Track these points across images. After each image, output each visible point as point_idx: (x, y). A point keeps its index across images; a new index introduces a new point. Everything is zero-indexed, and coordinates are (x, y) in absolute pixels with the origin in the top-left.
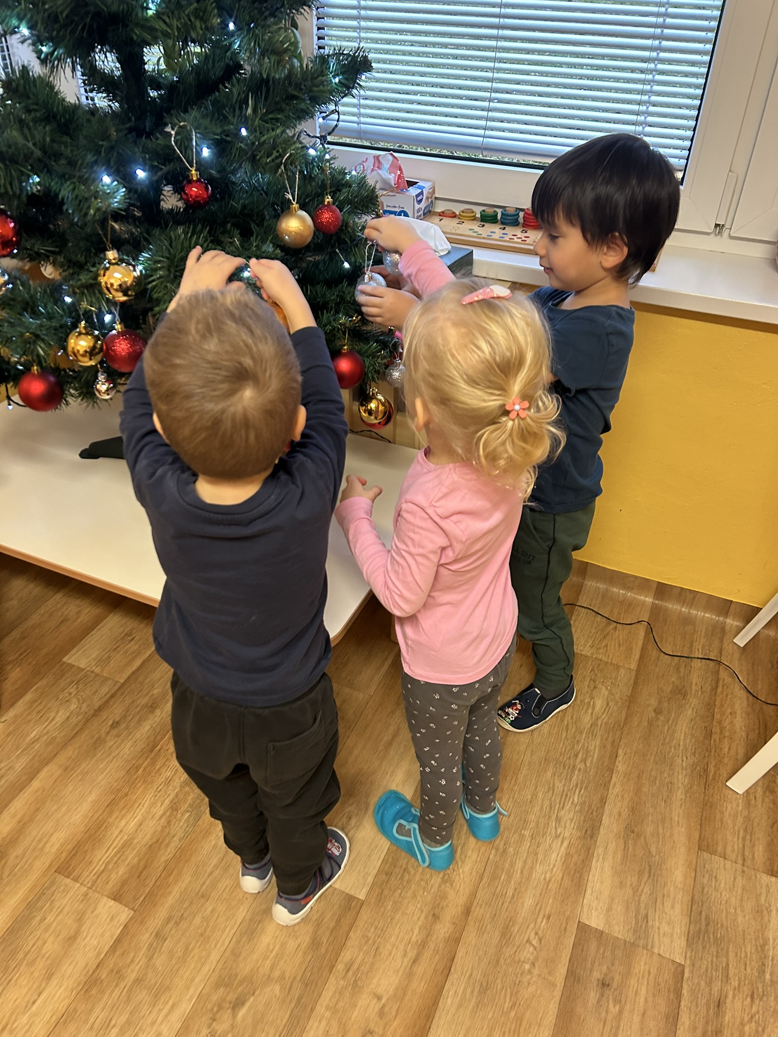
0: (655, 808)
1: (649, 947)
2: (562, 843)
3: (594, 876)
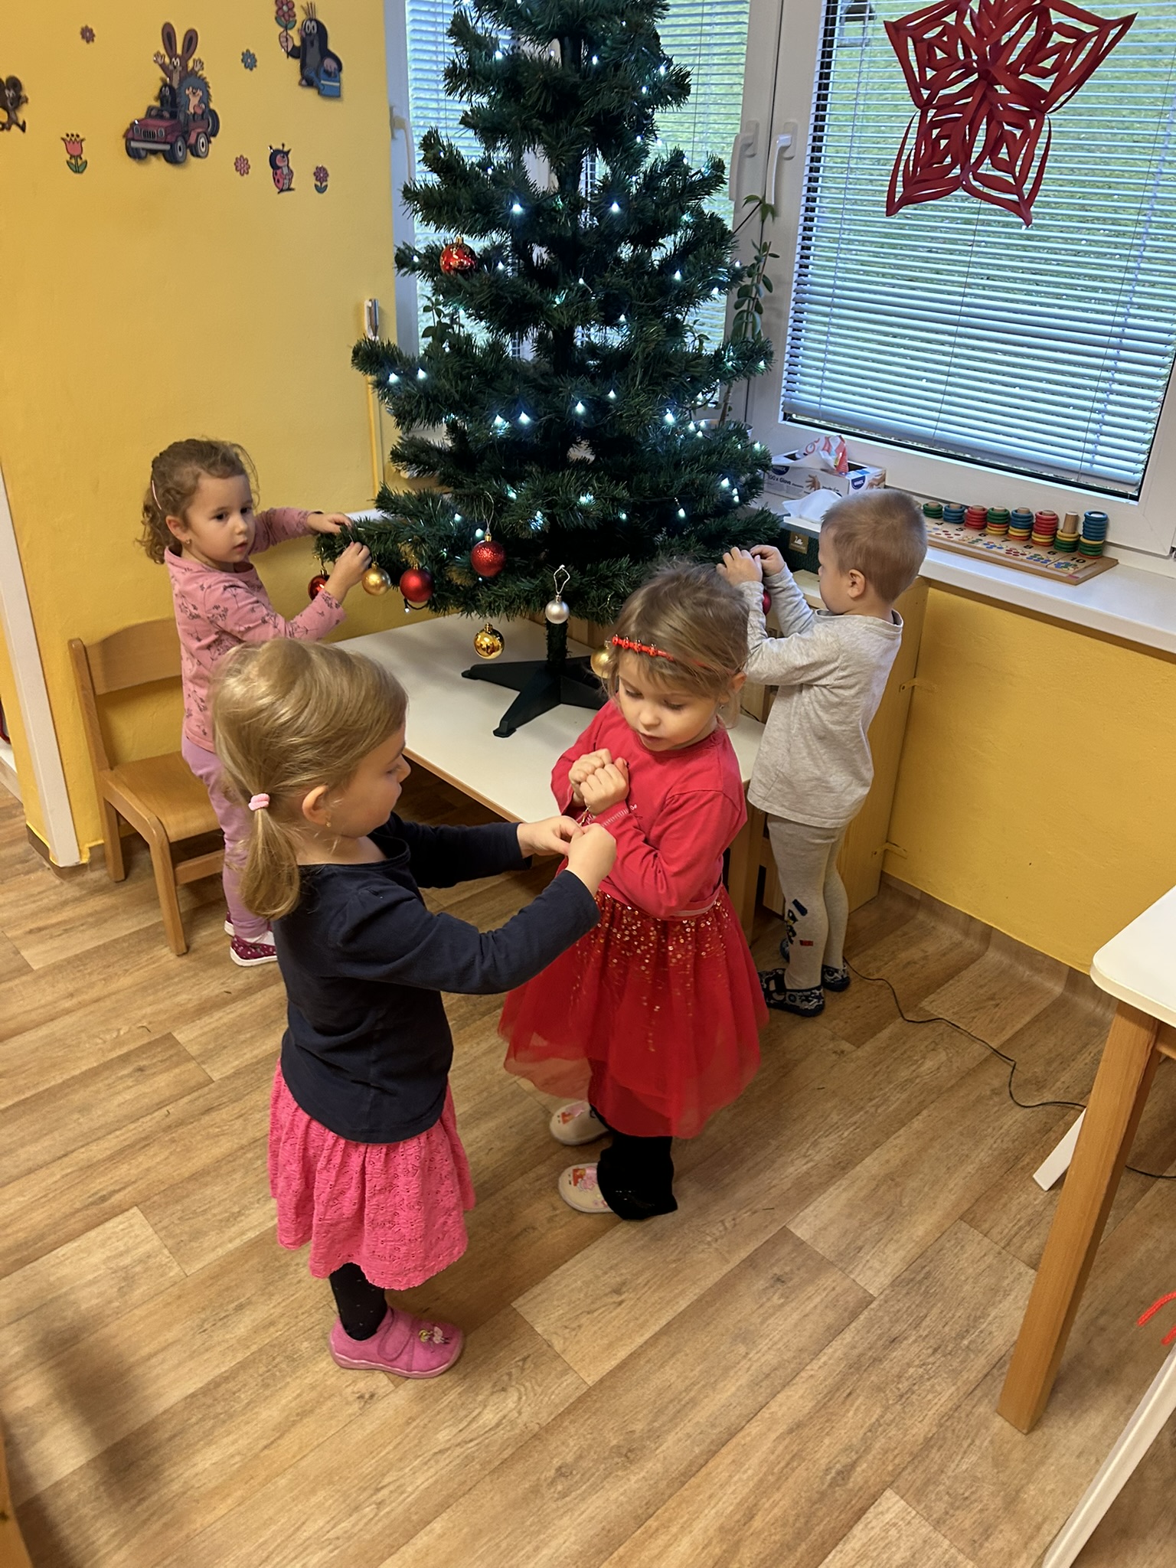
0: (933, 1170)
1: (847, 1271)
2: (807, 1162)
3: (825, 1199)
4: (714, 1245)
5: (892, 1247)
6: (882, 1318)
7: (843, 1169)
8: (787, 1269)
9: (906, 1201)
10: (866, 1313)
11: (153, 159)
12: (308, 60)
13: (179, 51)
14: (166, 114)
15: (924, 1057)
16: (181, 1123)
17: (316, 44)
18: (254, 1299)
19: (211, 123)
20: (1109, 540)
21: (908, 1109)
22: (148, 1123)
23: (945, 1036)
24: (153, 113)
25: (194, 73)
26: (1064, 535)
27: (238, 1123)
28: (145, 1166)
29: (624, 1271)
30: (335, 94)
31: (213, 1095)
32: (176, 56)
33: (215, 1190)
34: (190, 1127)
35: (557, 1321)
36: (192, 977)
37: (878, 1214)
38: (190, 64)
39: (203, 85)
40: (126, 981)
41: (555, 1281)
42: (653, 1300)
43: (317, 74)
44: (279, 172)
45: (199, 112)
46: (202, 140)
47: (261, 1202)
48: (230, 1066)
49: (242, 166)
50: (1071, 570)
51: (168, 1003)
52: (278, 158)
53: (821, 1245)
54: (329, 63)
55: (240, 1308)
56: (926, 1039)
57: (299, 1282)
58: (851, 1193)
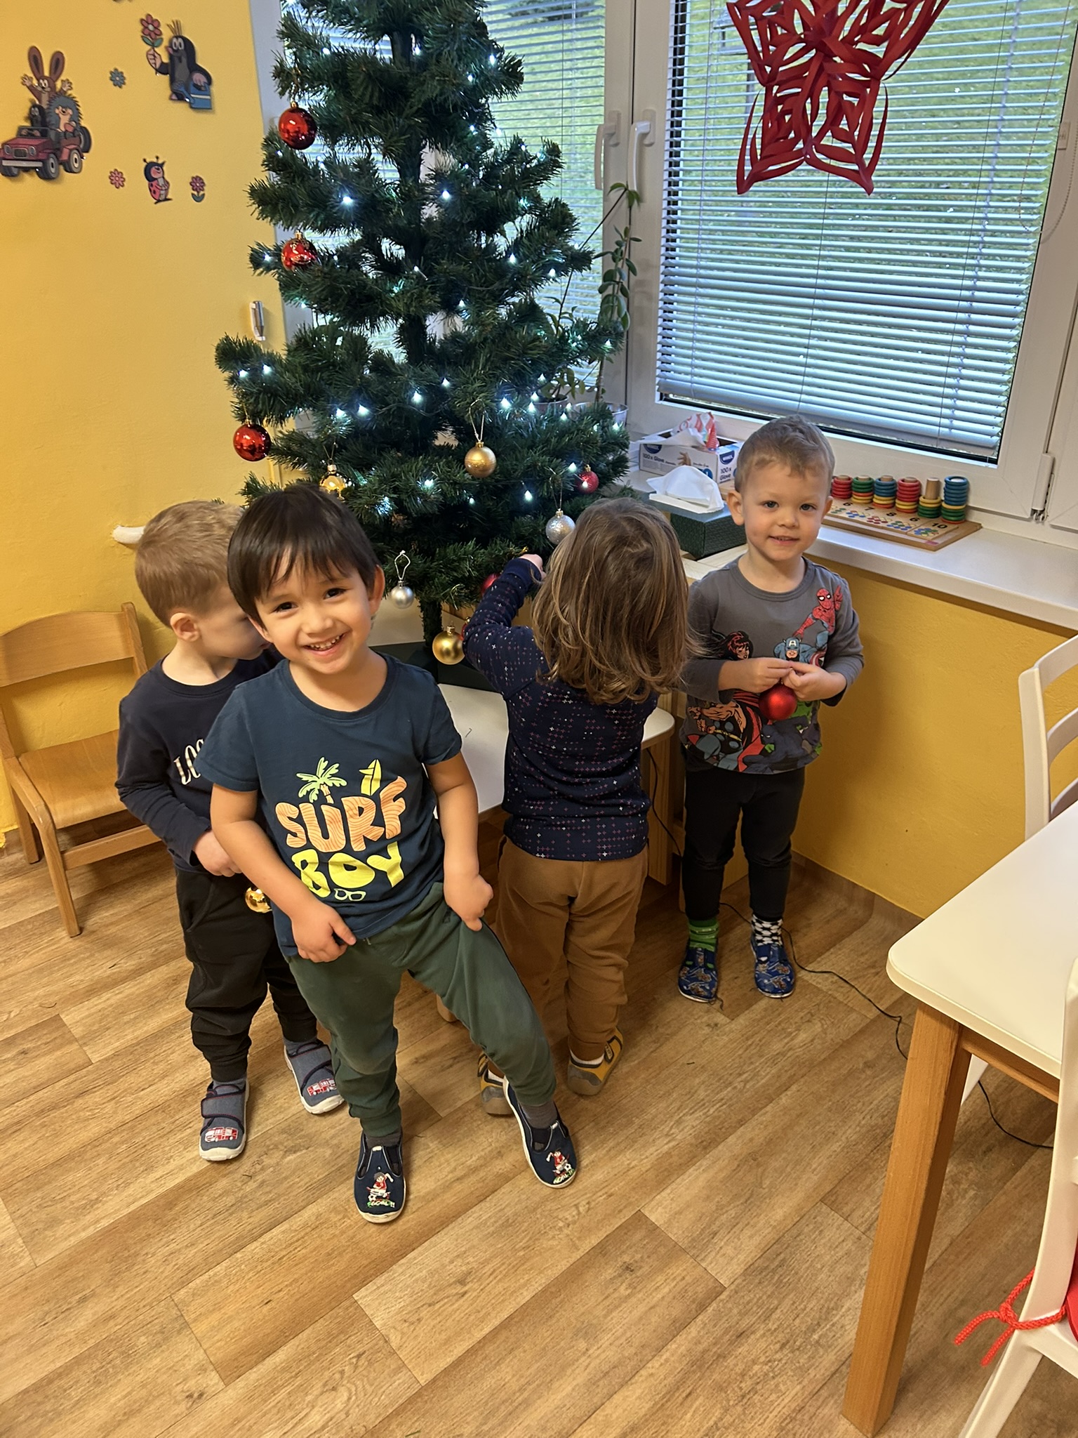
0: (797, 1149)
1: (699, 1259)
2: (669, 1142)
3: (683, 1180)
4: (566, 1231)
5: (747, 1232)
6: (731, 1309)
7: (705, 1148)
8: (638, 1257)
9: (767, 1183)
10: (714, 1305)
11: (26, 176)
12: (177, 75)
13: (47, 73)
14: (37, 133)
15: (798, 1029)
16: (54, 1107)
17: (184, 60)
18: (98, 1291)
19: (83, 141)
20: (971, 504)
21: (778, 1084)
22: (22, 1107)
23: (822, 1006)
24: (24, 132)
25: (62, 93)
26: (927, 501)
27: (109, 1107)
28: (12, 1152)
29: (471, 1259)
30: (206, 107)
31: (90, 1077)
32: (44, 78)
33: (77, 1175)
34: (63, 1110)
35: (397, 1314)
36: (88, 958)
37: (736, 1196)
38: (59, 84)
39: (73, 104)
40: (25, 963)
41: (401, 1270)
42: (496, 1291)
43: (187, 89)
44: (154, 183)
45: (71, 129)
46: (76, 156)
47: (120, 1189)
48: (111, 1047)
49: (117, 179)
50: (931, 536)
51: (61, 984)
52: (152, 171)
53: (675, 1231)
54: (198, 78)
55: (84, 1300)
56: (802, 1009)
57: (145, 1273)
58: (711, 1173)
